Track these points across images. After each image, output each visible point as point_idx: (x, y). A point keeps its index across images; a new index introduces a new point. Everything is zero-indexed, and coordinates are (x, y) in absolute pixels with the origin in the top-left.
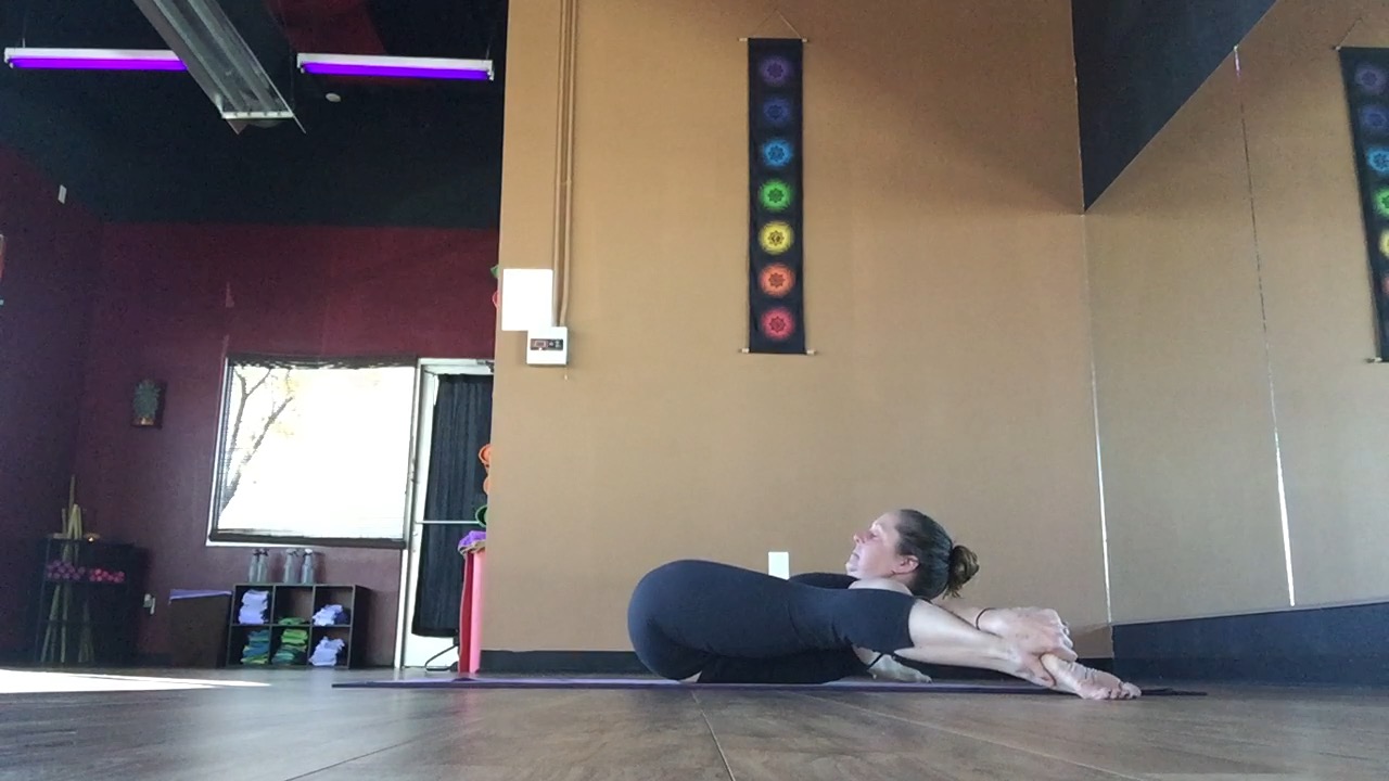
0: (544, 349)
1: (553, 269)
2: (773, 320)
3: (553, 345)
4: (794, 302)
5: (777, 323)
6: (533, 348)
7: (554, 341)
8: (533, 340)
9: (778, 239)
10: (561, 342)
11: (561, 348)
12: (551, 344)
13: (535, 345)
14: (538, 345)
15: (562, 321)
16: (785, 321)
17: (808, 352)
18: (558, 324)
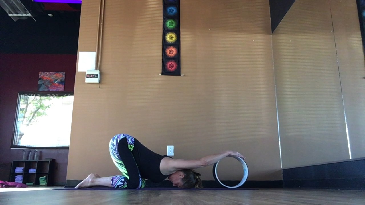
0: (91, 78)
1: (96, 51)
2: (170, 64)
3: (95, 76)
4: (177, 59)
5: (171, 65)
6: (87, 77)
7: (95, 75)
8: (87, 74)
9: (172, 38)
10: (97, 75)
11: (97, 77)
12: (94, 76)
13: (88, 76)
14: (89, 76)
15: (98, 68)
16: (174, 65)
17: (182, 75)
18: (96, 69)
